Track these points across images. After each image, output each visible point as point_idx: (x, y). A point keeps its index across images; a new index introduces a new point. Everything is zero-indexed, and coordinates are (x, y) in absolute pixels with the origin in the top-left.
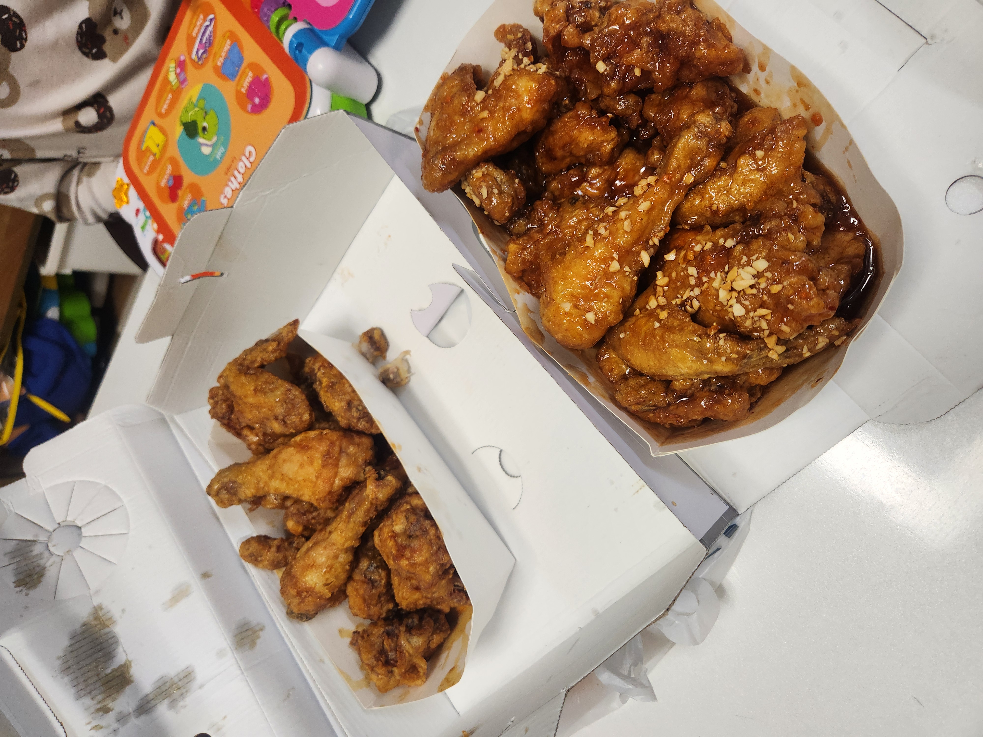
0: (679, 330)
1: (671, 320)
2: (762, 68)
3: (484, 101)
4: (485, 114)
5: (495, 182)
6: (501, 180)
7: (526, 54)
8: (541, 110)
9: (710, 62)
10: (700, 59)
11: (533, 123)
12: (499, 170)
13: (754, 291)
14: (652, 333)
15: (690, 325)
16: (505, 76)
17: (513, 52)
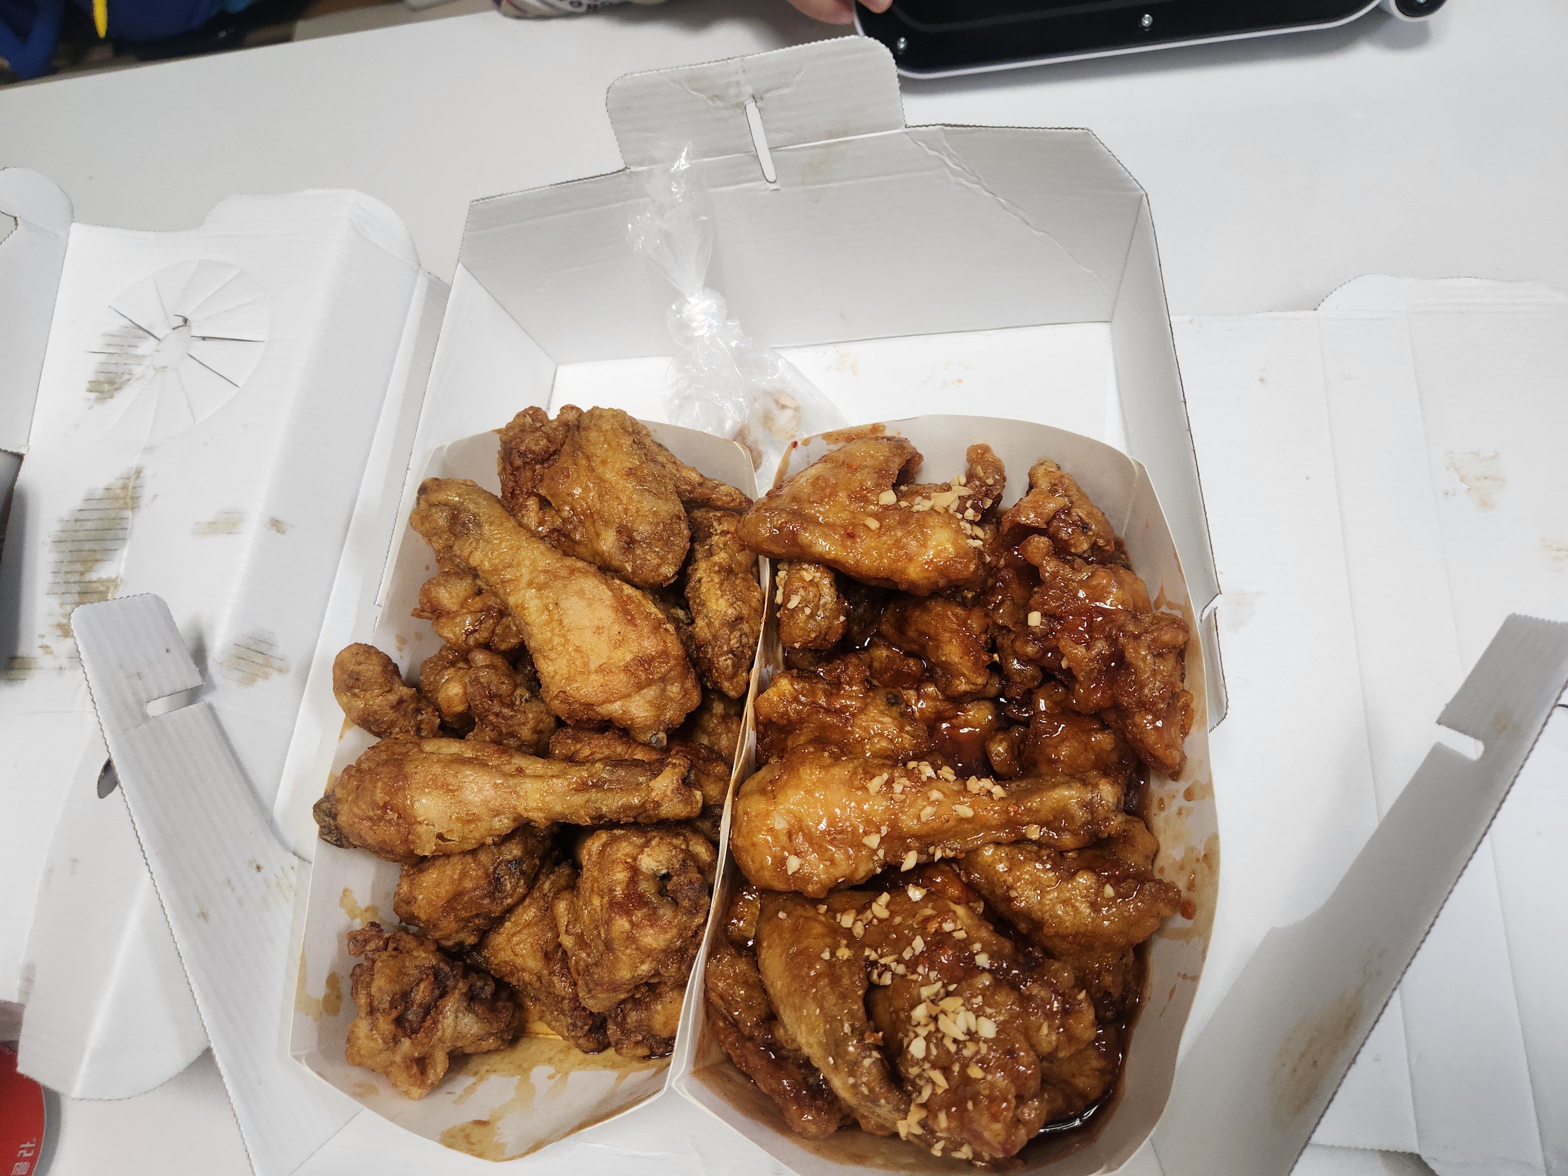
0: (842, 993)
1: (845, 969)
2: (1189, 795)
3: (886, 508)
4: (873, 524)
5: (817, 599)
6: (826, 603)
7: (974, 507)
8: (933, 580)
9: (1141, 741)
10: (1135, 725)
11: (913, 583)
12: (833, 590)
13: (953, 1048)
14: (813, 958)
15: (856, 1003)
16: (932, 509)
17: (966, 492)
